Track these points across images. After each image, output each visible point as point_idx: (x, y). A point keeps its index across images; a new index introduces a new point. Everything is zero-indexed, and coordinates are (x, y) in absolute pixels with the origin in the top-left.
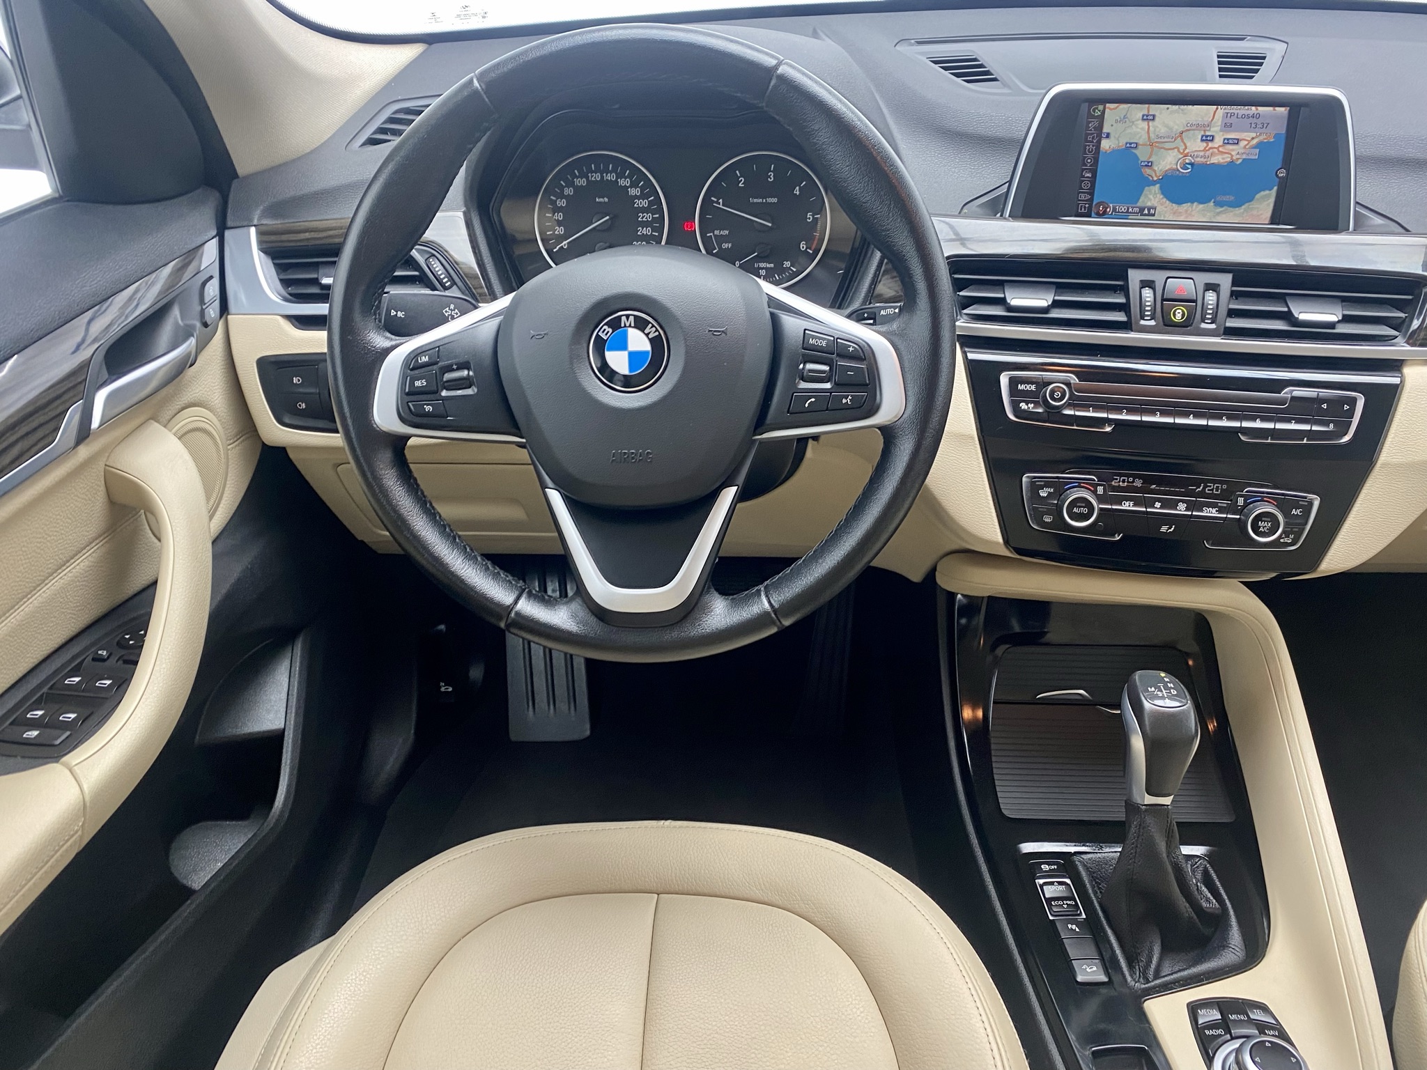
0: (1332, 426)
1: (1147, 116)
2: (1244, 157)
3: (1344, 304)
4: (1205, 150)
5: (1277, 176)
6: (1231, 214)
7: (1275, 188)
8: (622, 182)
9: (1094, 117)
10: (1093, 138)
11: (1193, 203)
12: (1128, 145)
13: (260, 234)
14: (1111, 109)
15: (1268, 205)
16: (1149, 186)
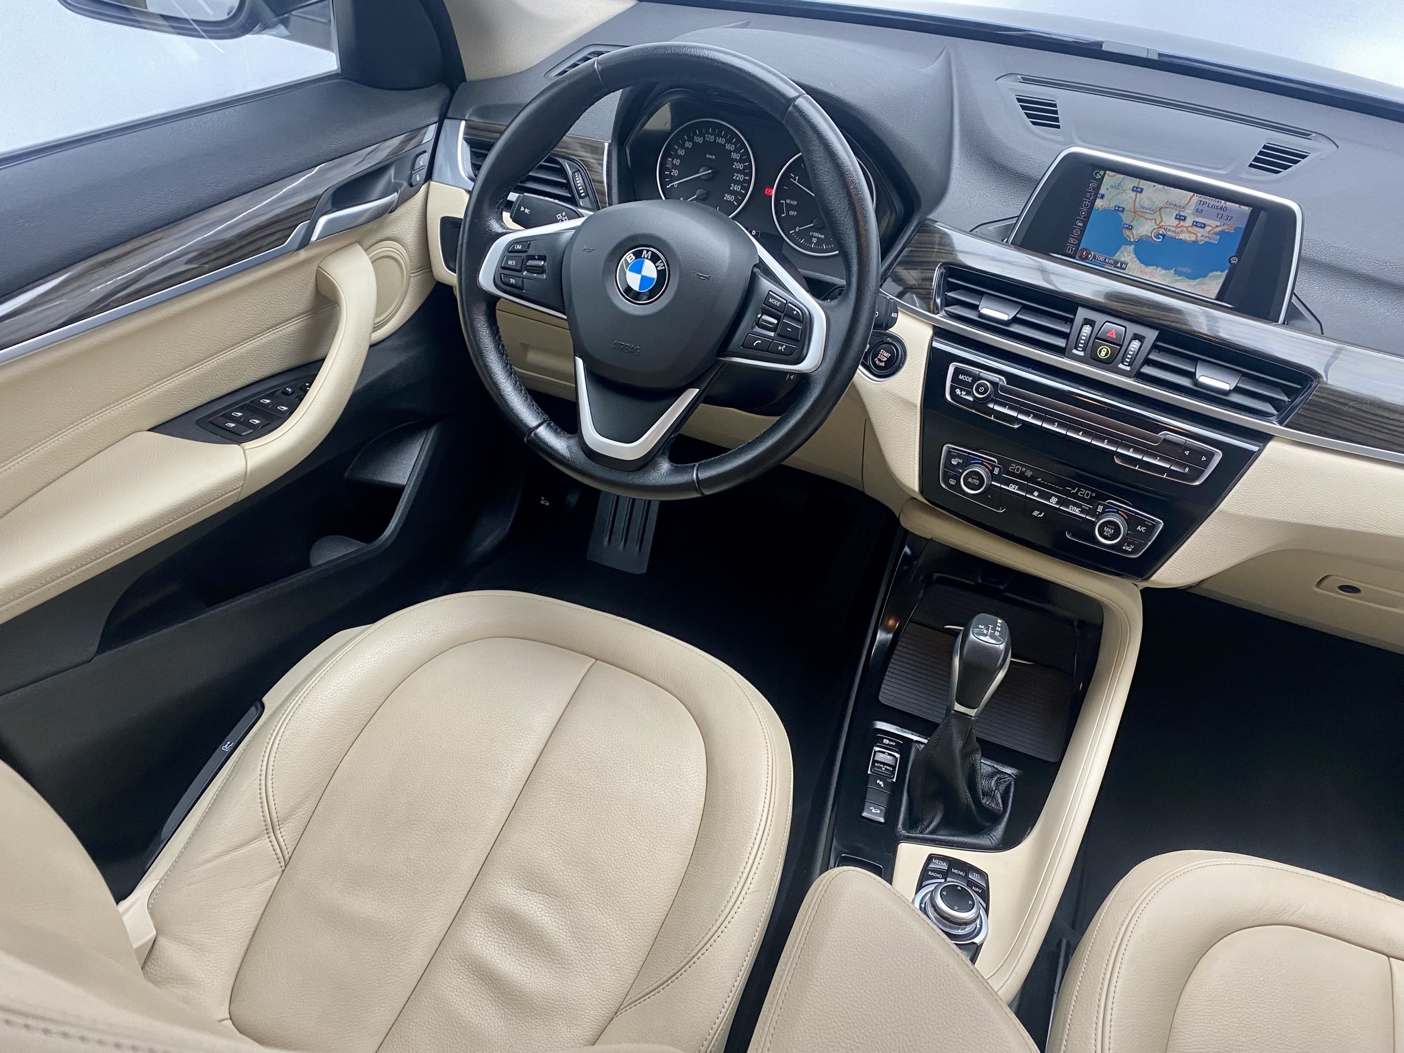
0: (1187, 469)
1: (1137, 188)
2: (1207, 240)
3: (1242, 378)
4: (1176, 227)
5: (1230, 262)
6: (1187, 284)
7: (1226, 271)
8: (728, 147)
9: (1095, 179)
10: (1090, 196)
11: (1157, 267)
12: (1117, 208)
13: (467, 127)
14: (1109, 176)
15: (1217, 284)
16: (1126, 244)
